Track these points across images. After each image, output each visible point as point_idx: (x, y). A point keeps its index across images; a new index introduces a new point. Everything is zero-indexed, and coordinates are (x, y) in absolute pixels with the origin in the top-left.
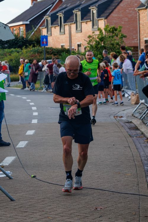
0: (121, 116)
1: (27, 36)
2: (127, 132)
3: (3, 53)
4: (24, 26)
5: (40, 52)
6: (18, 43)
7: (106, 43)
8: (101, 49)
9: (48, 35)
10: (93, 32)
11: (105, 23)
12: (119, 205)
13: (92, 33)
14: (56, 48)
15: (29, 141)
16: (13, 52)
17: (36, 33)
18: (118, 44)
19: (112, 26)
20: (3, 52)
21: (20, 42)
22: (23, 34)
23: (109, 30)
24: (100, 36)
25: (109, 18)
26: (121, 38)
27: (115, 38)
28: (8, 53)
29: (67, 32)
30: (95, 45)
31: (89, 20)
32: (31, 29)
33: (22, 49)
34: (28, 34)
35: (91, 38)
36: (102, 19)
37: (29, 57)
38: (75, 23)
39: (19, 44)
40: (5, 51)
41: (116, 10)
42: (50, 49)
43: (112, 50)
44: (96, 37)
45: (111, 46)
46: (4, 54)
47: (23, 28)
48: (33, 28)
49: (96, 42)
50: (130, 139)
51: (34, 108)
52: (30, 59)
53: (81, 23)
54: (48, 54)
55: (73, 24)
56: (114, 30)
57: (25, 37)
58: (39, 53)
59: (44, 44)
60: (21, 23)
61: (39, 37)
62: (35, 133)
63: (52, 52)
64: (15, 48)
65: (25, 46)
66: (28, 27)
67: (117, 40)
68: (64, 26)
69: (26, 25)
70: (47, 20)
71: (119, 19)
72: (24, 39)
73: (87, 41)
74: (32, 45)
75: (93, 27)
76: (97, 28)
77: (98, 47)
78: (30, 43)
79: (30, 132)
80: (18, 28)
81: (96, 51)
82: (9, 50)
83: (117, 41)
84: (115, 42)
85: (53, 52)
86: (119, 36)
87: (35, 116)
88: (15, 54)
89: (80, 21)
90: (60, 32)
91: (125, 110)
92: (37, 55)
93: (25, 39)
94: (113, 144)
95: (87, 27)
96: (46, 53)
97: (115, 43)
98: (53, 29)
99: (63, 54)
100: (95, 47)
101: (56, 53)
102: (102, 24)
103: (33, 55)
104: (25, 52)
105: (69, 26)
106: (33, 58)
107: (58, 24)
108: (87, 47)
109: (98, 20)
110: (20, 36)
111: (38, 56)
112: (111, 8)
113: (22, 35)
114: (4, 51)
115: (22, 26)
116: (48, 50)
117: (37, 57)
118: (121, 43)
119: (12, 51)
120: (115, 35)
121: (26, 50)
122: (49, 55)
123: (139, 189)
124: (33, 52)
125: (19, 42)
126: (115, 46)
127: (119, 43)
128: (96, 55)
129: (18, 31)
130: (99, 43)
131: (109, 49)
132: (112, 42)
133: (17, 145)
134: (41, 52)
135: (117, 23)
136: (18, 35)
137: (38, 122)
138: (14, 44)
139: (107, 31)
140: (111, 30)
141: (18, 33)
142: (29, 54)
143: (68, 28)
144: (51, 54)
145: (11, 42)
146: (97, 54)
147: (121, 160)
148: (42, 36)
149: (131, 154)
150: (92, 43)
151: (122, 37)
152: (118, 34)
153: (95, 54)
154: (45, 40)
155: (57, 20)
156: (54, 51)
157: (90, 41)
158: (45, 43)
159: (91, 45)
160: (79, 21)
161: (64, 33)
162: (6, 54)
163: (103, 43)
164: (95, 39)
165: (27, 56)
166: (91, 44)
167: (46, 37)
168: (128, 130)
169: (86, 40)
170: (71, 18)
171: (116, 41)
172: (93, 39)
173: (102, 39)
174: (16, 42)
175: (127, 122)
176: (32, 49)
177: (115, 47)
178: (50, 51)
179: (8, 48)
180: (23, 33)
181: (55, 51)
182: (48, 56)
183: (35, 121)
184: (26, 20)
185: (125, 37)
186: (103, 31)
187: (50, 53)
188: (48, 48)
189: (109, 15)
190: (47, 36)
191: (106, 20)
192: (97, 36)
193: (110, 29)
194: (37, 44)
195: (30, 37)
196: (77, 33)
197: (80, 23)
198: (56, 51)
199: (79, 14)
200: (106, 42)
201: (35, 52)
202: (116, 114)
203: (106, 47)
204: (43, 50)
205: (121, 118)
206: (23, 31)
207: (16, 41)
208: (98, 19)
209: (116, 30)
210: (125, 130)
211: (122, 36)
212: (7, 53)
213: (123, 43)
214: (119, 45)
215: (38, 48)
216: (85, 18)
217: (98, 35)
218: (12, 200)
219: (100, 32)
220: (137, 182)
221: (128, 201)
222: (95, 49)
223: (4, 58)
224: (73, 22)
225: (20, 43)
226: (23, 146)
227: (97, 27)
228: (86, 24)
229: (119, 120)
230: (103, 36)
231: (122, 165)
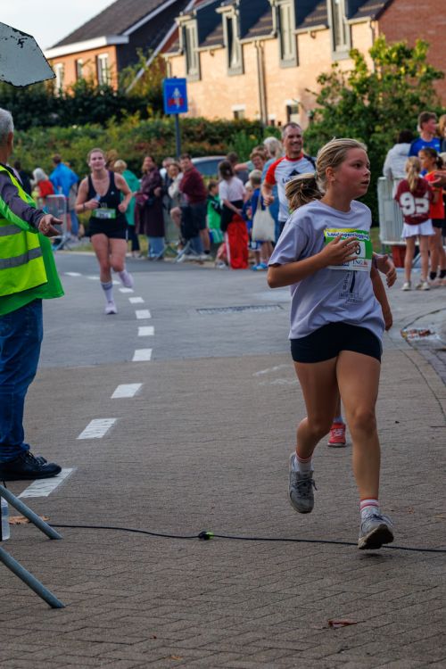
0: (427, 329)
1: (121, 85)
3: (45, 140)
4: (113, 50)
5: (165, 133)
6: (95, 108)
7: (376, 99)
8: (361, 119)
9: (189, 78)
10: (334, 63)
11: (374, 34)
12: (407, 611)
13: (330, 66)
14: (217, 120)
15: (121, 418)
16: (76, 136)
17: (151, 72)
18: (418, 100)
19: (398, 44)
20: (45, 137)
21: (100, 103)
22: (108, 78)
23: (388, 57)
24: (358, 76)
25: (385, 16)
26: (427, 80)
27: (406, 80)
28: (62, 140)
29: (251, 66)
30: (342, 106)
31: (322, 27)
32: (136, 59)
33: (105, 127)
34: (126, 76)
35: (327, 84)
36: (365, 22)
37: (128, 152)
38: (276, 36)
39: (95, 111)
40: (51, 134)
42: (198, 124)
43: (399, 119)
44: (343, 78)
45: (392, 107)
46: (46, 143)
47: (108, 58)
48: (142, 58)
49: (346, 96)
51: (143, 314)
52: (131, 157)
53: (297, 36)
54: (192, 141)
55: (268, 39)
56: (402, 55)
57: (115, 89)
58: (162, 139)
59: (176, 105)
60: (102, 41)
61: (161, 85)
62: (143, 392)
63: (203, 133)
64: (82, 123)
65: (114, 117)
66: (126, 56)
67: (414, 88)
68: (240, 47)
69: (119, 47)
70: (186, 31)
71: (418, 18)
72: (111, 95)
73: (314, 94)
74: (138, 112)
75: (335, 50)
76: (347, 50)
77: (350, 112)
78: (133, 106)
79: (127, 391)
80: (93, 59)
82: (64, 130)
83: (414, 91)
84: (406, 94)
85: (206, 135)
86: (418, 75)
87: (147, 338)
88: (83, 143)
89: (294, 31)
90: (229, 66)
91: (438, 311)
92: (155, 146)
93: (115, 94)
94: (396, 419)
95: (316, 48)
96: (184, 135)
97: (406, 99)
98: (205, 57)
99: (237, 136)
100: (342, 113)
101: (218, 137)
102: (364, 36)
103: (142, 145)
104: (116, 136)
105: (256, 46)
106: (142, 153)
107: (221, 42)
108: (318, 114)
109: (351, 26)
110: (98, 86)
111: (159, 147)
113: (105, 80)
114: (48, 134)
115: (105, 49)
116: (191, 128)
117: (155, 151)
119: (74, 134)
120: (406, 73)
121: (118, 129)
122: (196, 143)
124: (143, 134)
125: (95, 104)
126: (406, 107)
127: (421, 99)
129: (92, 68)
130: (355, 97)
131: (386, 117)
132: (398, 95)
133: (80, 432)
134: (170, 135)
135: (413, 32)
136: (92, 82)
137: (153, 359)
139: (379, 58)
140: (394, 55)
141: (91, 76)
142: (131, 143)
143: (255, 54)
144: (202, 139)
147: (417, 470)
148: (167, 81)
150: (332, 98)
151: (430, 79)
152: (415, 68)
154: (177, 93)
155: (219, 29)
156: (210, 130)
157: (326, 92)
158: (177, 102)
159: (329, 107)
160: (290, 30)
161: (240, 71)
162: (55, 143)
163: (369, 99)
164: (341, 87)
165: (123, 147)
166: (329, 101)
167: (182, 84)
169: (313, 90)
170: (264, 19)
171: (409, 91)
172: (334, 85)
173: (364, 86)
174: (86, 103)
175: (444, 350)
176: (137, 125)
177: (407, 112)
178: (198, 129)
179: (60, 123)
180: (109, 75)
181: (214, 130)
182: (191, 145)
183: (142, 355)
184: (118, 32)
185: (438, 76)
186: (370, 62)
187: (199, 136)
188: (189, 122)
189: (385, 8)
190: (183, 81)
191: (376, 25)
192: (347, 77)
193: (391, 52)
194: (155, 109)
195: (131, 87)
196: (284, 68)
197: (293, 38)
198: (217, 128)
199: (289, 5)
200: (377, 95)
201: (148, 133)
202: (410, 325)
203: (379, 112)
204: (173, 126)
205: (426, 338)
206: (109, 66)
207: (85, 100)
208: (351, 21)
209: (409, 54)
211: (429, 75)
212: (56, 140)
213: (432, 97)
214: (418, 104)
215: (157, 120)
216: (308, 20)
217: (352, 72)
218: (54, 606)
219: (357, 64)
221: (436, 599)
222: (342, 120)
223: (47, 155)
224: (268, 32)
226: (100, 435)
227: (347, 46)
228: (314, 37)
229: (417, 342)
230: (369, 75)
231: (421, 485)
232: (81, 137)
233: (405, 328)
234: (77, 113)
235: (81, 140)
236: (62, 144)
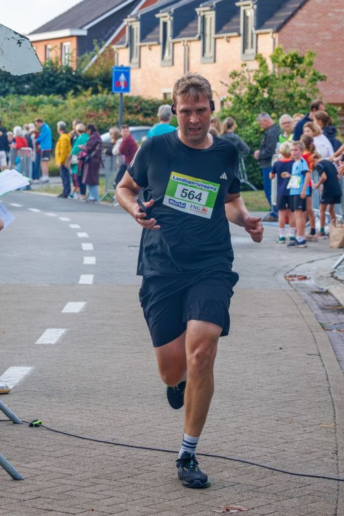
0: (305, 275)
1: (79, 65)
2: (316, 316)
3: (18, 105)
4: (74, 40)
5: (110, 105)
6: (58, 83)
7: (273, 93)
8: (261, 107)
9: (132, 66)
10: (243, 63)
11: (274, 43)
12: (287, 503)
13: (240, 65)
14: (150, 99)
15: (69, 329)
16: (43, 103)
17: (102, 59)
18: (305, 96)
19: (292, 52)
20: (18, 103)
21: (62, 79)
22: (69, 61)
23: (284, 61)
24: (261, 74)
25: (284, 30)
26: (313, 81)
27: (297, 79)
28: (31, 106)
29: (179, 60)
30: (247, 96)
31: (235, 34)
32: (91, 48)
33: (65, 98)
34: (83, 60)
35: (237, 79)
36: (269, 33)
38: (200, 38)
39: (58, 85)
40: (24, 101)
41: (303, 12)
42: (136, 101)
43: (290, 109)
44: (249, 75)
45: (285, 99)
46: (19, 107)
47: (70, 46)
48: (97, 47)
49: (251, 89)
50: (322, 336)
51: (87, 247)
53: (215, 39)
54: (130, 113)
55: (193, 41)
56: (295, 60)
57: (74, 69)
58: (108, 110)
59: (121, 86)
60: (66, 32)
61: (110, 70)
62: (86, 309)
63: (139, 108)
64: (48, 94)
65: (72, 91)
66: (84, 45)
67: (302, 86)
68: (171, 45)
69: (79, 38)
70: (131, 29)
71: (309, 33)
72: (71, 74)
73: (226, 85)
74: (91, 89)
75: (244, 52)
76: (253, 54)
77: (253, 101)
78: (87, 83)
79: (74, 307)
80: (59, 46)
81: (248, 111)
82: (33, 98)
83: (303, 89)
84: (297, 90)
85: (141, 109)
86: (306, 76)
87: (90, 266)
88: (47, 109)
89: (213, 35)
90: (163, 58)
91: (313, 261)
92: (102, 115)
93: (74, 73)
94: (280, 346)
95: (229, 50)
96: (125, 109)
97: (296, 94)
98: (145, 51)
100: (246, 101)
101: (150, 112)
102: (267, 43)
103: (92, 114)
104: (73, 106)
105: (184, 45)
106: (91, 119)
107: (158, 40)
108: (228, 101)
109: (257, 35)
110: (62, 66)
111: (104, 116)
112: (292, 6)
113: (67, 62)
114: (21, 100)
115: (69, 39)
116: (130, 104)
117: (102, 119)
118: (311, 92)
119: (41, 102)
120: (297, 74)
121: (75, 100)
122: (133, 115)
123: (337, 464)
124: (94, 105)
125: (59, 80)
126: (296, 101)
127: (307, 94)
128: (247, 121)
129: (57, 52)
130: (257, 90)
131: (280, 107)
132: (291, 91)
133: (38, 338)
134: (114, 107)
135: (304, 44)
136: (57, 62)
137: (95, 283)
138: (47, 83)
139: (278, 62)
140: (289, 60)
141: (57, 58)
142: (83, 111)
143: (183, 51)
144: (138, 112)
145: (40, 78)
146: (250, 120)
147: (296, 388)
148: (117, 68)
149: (323, 373)
150: (240, 90)
151: (315, 80)
152: (305, 71)
153: (245, 118)
154: (122, 77)
155: (156, 29)
156: (144, 106)
157: (236, 84)
158: (123, 86)
159: (237, 97)
160: (211, 34)
161: (171, 63)
162: (26, 108)
163: (268, 92)
164: (247, 82)
165: (77, 114)
166: (238, 92)
167: (126, 71)
168: (319, 312)
169: (226, 82)
170: (191, 25)
171: (299, 88)
172: (242, 80)
173: (265, 82)
174: (52, 79)
175: (317, 293)
176: (89, 99)
177: (296, 104)
178: (135, 105)
179: (31, 93)
180: (70, 59)
181: (147, 106)
182: (129, 117)
183: (86, 279)
184: (80, 25)
185: (322, 78)
186: (269, 63)
187: (136, 110)
188: (130, 99)
189: (284, 24)
190: (128, 68)
191: (276, 36)
192: (252, 74)
193: (287, 58)
194: (104, 87)
195: (86, 69)
196: (204, 63)
197: (213, 41)
198: (150, 105)
199: (211, 16)
200: (274, 90)
201: (97, 105)
202: (292, 270)
203: (274, 103)
204: (117, 101)
205: (304, 282)
206: (70, 52)
207: (51, 76)
208: (258, 31)
209: (300, 61)
210: (312, 311)
211: (314, 77)
212: (27, 106)
213: (316, 94)
214: (305, 99)
215: (105, 96)
216: (225, 28)
217: (256, 71)
219: (261, 65)
220: (334, 445)
221: (309, 494)
222: (246, 106)
223: (19, 116)
224: (194, 36)
225: (61, 83)
226: (53, 342)
227: (253, 51)
228: (228, 42)
229: (297, 284)
230: (269, 74)
231: (299, 401)
232: (46, 104)
233: (288, 273)
234: (44, 85)
235: (46, 106)
236: (31, 108)
